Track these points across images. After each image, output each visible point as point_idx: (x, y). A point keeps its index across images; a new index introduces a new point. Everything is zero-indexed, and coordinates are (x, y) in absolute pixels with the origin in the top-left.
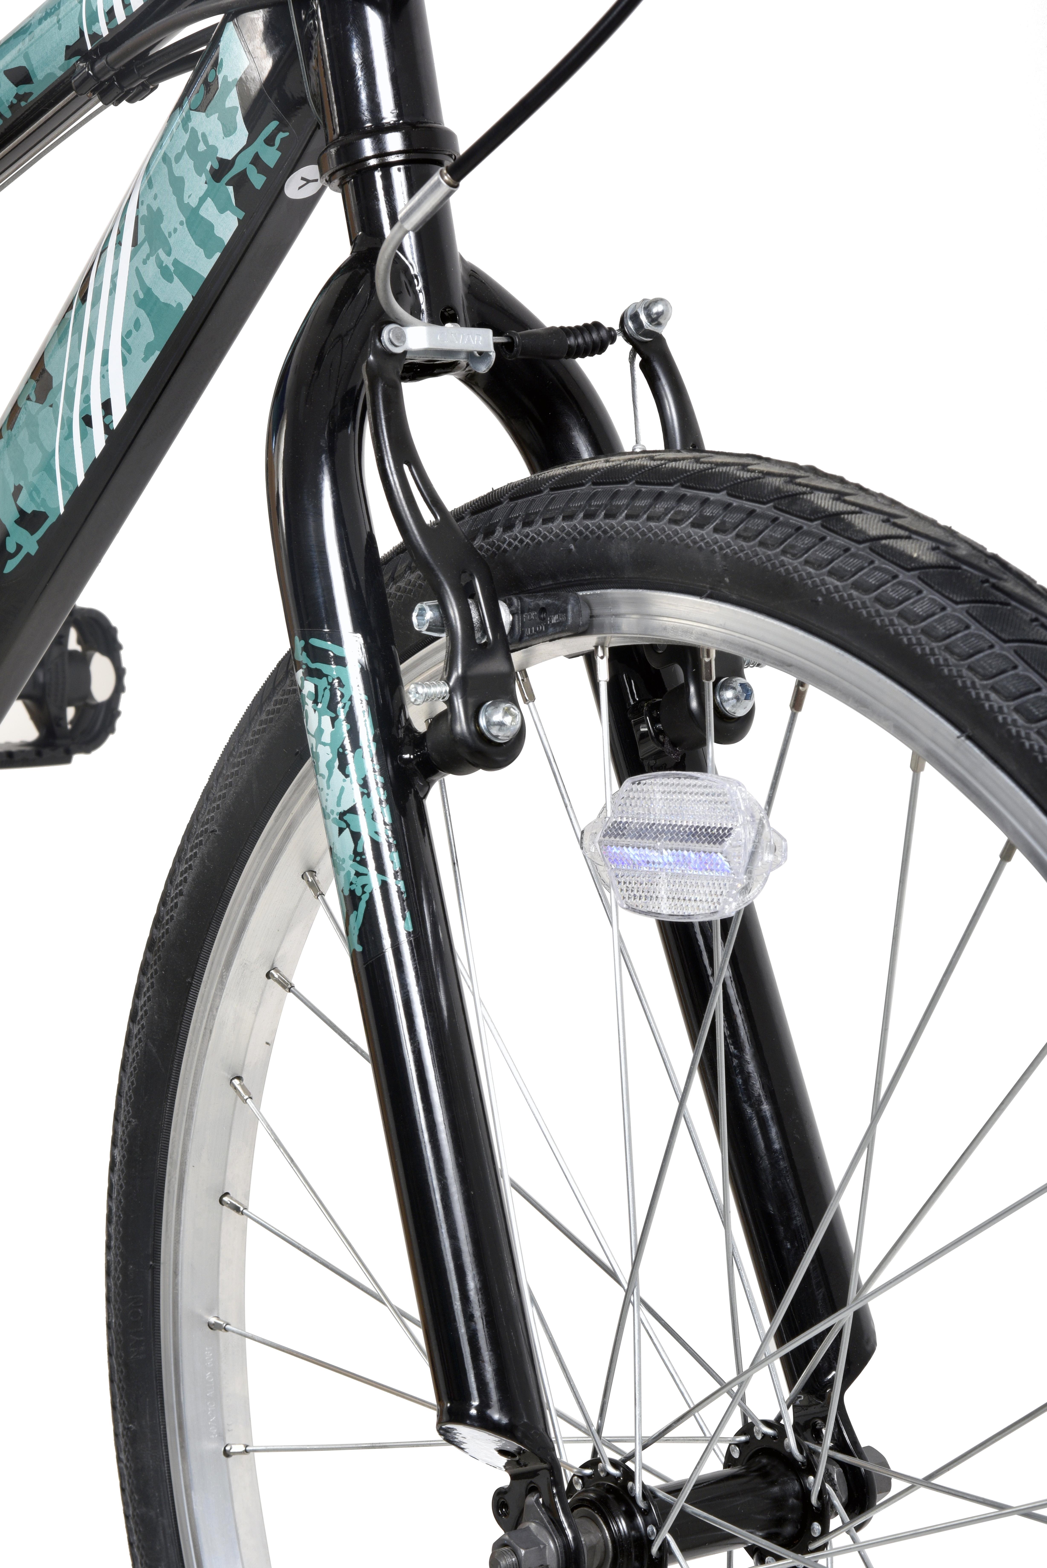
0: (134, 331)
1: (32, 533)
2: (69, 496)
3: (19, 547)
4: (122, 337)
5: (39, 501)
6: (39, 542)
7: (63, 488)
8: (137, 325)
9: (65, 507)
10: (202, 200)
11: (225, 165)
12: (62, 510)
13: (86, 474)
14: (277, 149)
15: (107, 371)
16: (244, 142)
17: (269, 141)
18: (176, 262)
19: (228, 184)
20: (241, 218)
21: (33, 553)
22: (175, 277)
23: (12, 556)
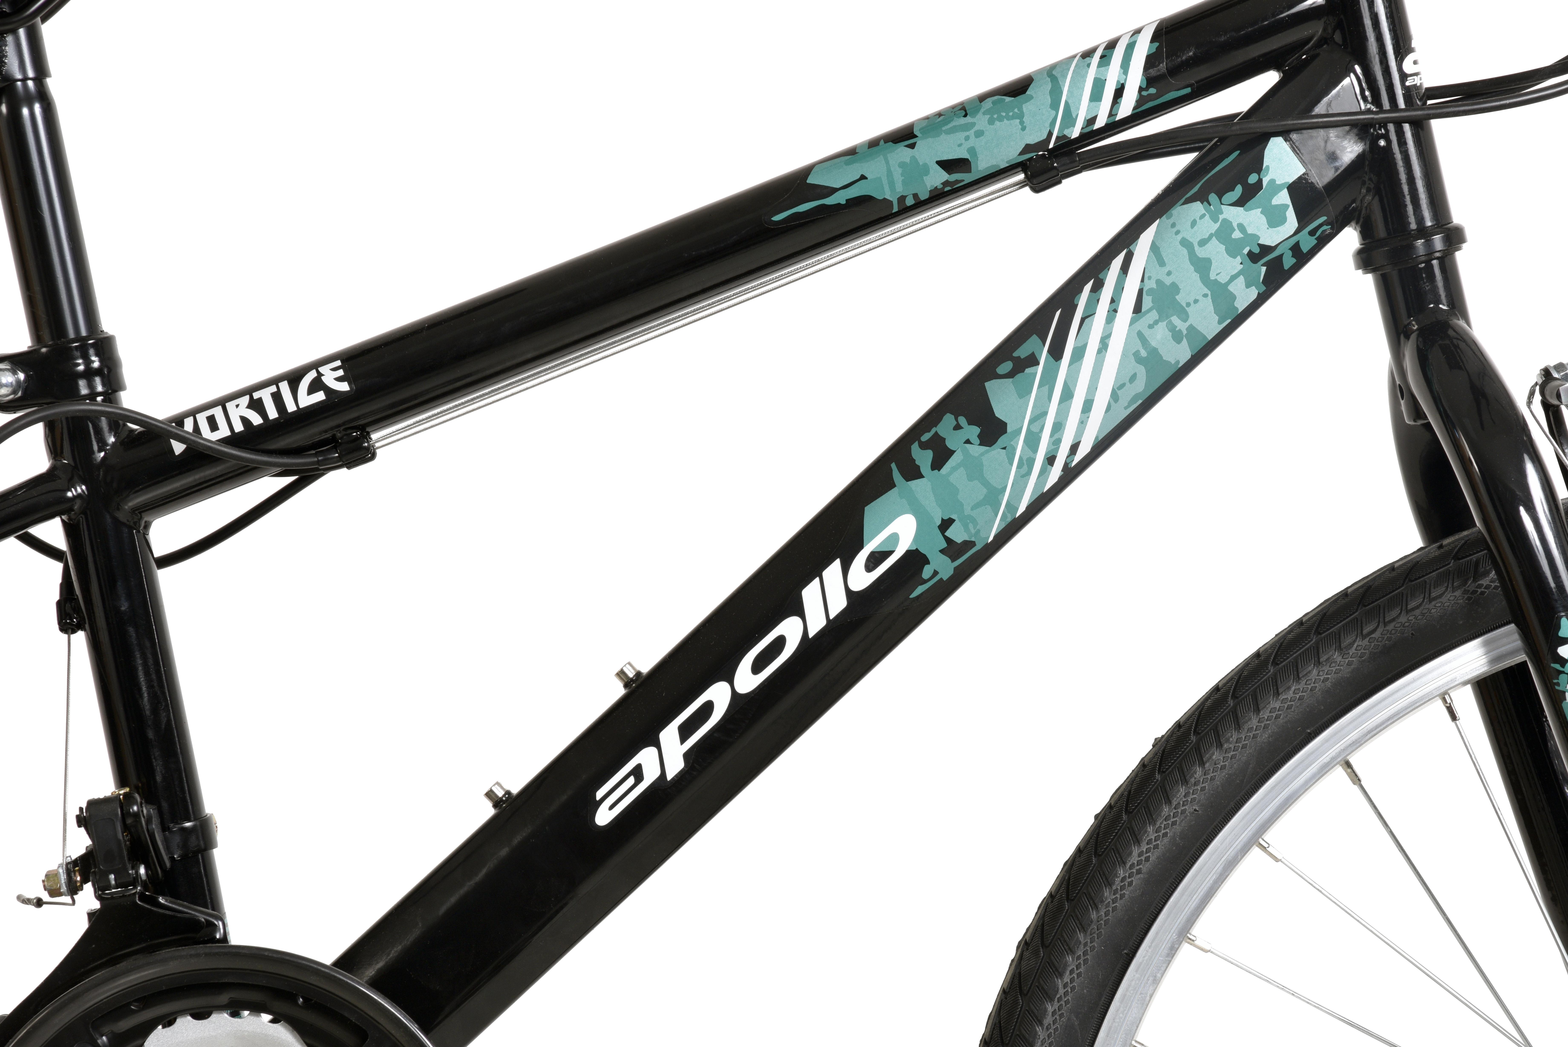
0: (1128, 384)
1: (953, 561)
2: (1003, 526)
3: (936, 573)
4: (1113, 389)
5: (973, 531)
6: (955, 569)
7: (1001, 520)
8: (1133, 378)
9: (995, 537)
10: (1233, 278)
11: (1265, 250)
12: (991, 539)
13: (1027, 508)
14: (1315, 239)
15: (1088, 417)
16: (1292, 233)
17: (1312, 233)
18: (1191, 328)
19: (1263, 265)
20: (1261, 293)
21: (945, 579)
22: (1185, 340)
23: (925, 582)
